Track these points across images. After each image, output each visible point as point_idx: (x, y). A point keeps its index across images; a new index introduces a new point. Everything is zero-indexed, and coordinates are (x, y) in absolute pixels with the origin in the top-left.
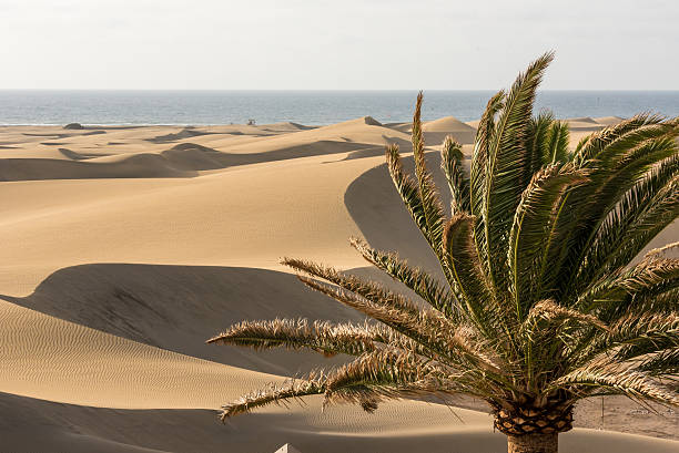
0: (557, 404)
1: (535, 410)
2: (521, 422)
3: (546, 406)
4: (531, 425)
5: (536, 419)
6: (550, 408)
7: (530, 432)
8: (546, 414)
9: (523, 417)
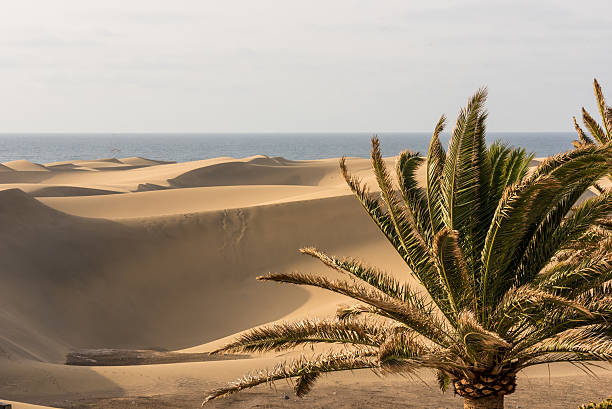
0: (509, 372)
1: (493, 377)
2: (481, 387)
3: (501, 374)
4: (489, 389)
5: (493, 384)
6: (503, 375)
7: (488, 395)
8: (500, 380)
9: (483, 383)
